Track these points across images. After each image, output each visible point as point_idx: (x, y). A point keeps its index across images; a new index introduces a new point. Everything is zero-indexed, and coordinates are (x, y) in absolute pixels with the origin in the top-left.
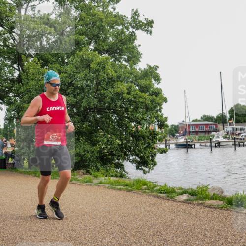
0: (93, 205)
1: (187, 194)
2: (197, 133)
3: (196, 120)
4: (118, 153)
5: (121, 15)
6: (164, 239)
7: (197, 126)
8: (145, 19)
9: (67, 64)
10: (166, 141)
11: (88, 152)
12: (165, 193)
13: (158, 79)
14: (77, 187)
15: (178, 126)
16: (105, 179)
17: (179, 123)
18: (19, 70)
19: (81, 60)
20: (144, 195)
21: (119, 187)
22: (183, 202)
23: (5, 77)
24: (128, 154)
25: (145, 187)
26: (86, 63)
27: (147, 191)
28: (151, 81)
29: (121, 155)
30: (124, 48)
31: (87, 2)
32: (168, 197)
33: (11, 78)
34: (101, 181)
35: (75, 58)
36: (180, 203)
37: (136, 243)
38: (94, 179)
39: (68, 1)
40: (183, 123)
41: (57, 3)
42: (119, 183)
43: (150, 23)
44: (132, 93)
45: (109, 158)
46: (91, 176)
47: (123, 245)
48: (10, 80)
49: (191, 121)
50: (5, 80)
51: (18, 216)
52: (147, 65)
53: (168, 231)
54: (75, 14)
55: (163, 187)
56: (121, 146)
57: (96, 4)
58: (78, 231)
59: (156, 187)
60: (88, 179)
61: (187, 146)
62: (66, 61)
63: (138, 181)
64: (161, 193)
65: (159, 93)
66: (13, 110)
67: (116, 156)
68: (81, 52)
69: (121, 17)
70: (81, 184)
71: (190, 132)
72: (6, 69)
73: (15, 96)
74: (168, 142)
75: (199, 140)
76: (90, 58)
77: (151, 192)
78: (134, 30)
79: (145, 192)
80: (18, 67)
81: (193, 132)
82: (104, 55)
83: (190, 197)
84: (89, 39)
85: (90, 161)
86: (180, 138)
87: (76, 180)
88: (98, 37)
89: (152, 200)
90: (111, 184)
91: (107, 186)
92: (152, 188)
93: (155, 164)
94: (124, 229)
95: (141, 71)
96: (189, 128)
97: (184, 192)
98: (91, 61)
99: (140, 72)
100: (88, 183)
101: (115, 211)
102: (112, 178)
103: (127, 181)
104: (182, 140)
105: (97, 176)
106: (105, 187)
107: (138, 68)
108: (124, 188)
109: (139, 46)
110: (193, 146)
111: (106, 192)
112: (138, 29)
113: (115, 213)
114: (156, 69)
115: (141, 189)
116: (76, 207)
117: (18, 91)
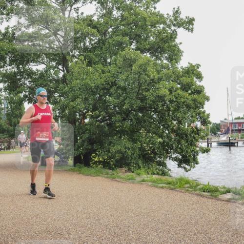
0: (136, 202)
1: (231, 193)
2: (239, 131)
3: (239, 118)
4: (160, 152)
5: (161, 14)
6: (209, 238)
7: (240, 124)
8: (186, 17)
9: (110, 63)
10: (208, 139)
11: (129, 149)
12: (209, 192)
13: (199, 77)
14: (120, 184)
15: (219, 124)
16: (147, 177)
17: (221, 121)
18: (63, 71)
19: (124, 60)
20: (187, 193)
21: (161, 185)
22: (227, 201)
23: (51, 78)
24: (170, 152)
25: (188, 185)
26: (129, 63)
27: (190, 189)
28: (193, 79)
29: (163, 153)
30: (165, 47)
31: (128, 3)
32: (211, 195)
33: (56, 78)
34: (144, 179)
35: (117, 57)
36: (224, 202)
37: (180, 241)
38: (136, 177)
39: (110, 2)
40: (226, 121)
41: (99, 4)
42: (161, 181)
43: (191, 21)
44: (173, 93)
45: (151, 157)
46: (133, 174)
47: (167, 242)
48: (55, 80)
49: (233, 119)
50: (51, 81)
51: (65, 211)
52: (189, 63)
53: (212, 230)
54: (116, 14)
55: (206, 186)
56: (163, 145)
57: (137, 4)
58: (122, 228)
59: (199, 185)
60: (130, 177)
61: (230, 144)
62: (109, 61)
63: (181, 180)
64: (204, 191)
65: (201, 91)
66: (59, 110)
67: (158, 154)
68: (124, 52)
69: (162, 16)
70: (124, 182)
71: (232, 130)
72: (52, 71)
73: (60, 96)
74: (209, 140)
75: (241, 138)
76: (133, 58)
77: (194, 190)
78: (176, 28)
79: (188, 190)
80: (63, 67)
81: (236, 130)
82: (145, 54)
83: (234, 196)
84: (130, 38)
85: (132, 158)
86: (222, 136)
87: (119, 177)
88: (139, 36)
89: (195, 198)
90: (153, 182)
91: (150, 184)
92: (195, 187)
93: (197, 163)
94: (168, 227)
95: (183, 69)
96: (231, 126)
97: (228, 191)
98: (134, 61)
99: (181, 70)
100: (130, 181)
101: (158, 209)
102: (154, 176)
103: (170, 179)
104: (224, 138)
105: (140, 173)
106: (148, 185)
107: (179, 66)
108: (167, 186)
109: (181, 43)
110: (236, 145)
111: (149, 190)
112: (179, 27)
113: (158, 210)
114: (198, 68)
115: (184, 188)
116: (120, 204)
117: (62, 90)
